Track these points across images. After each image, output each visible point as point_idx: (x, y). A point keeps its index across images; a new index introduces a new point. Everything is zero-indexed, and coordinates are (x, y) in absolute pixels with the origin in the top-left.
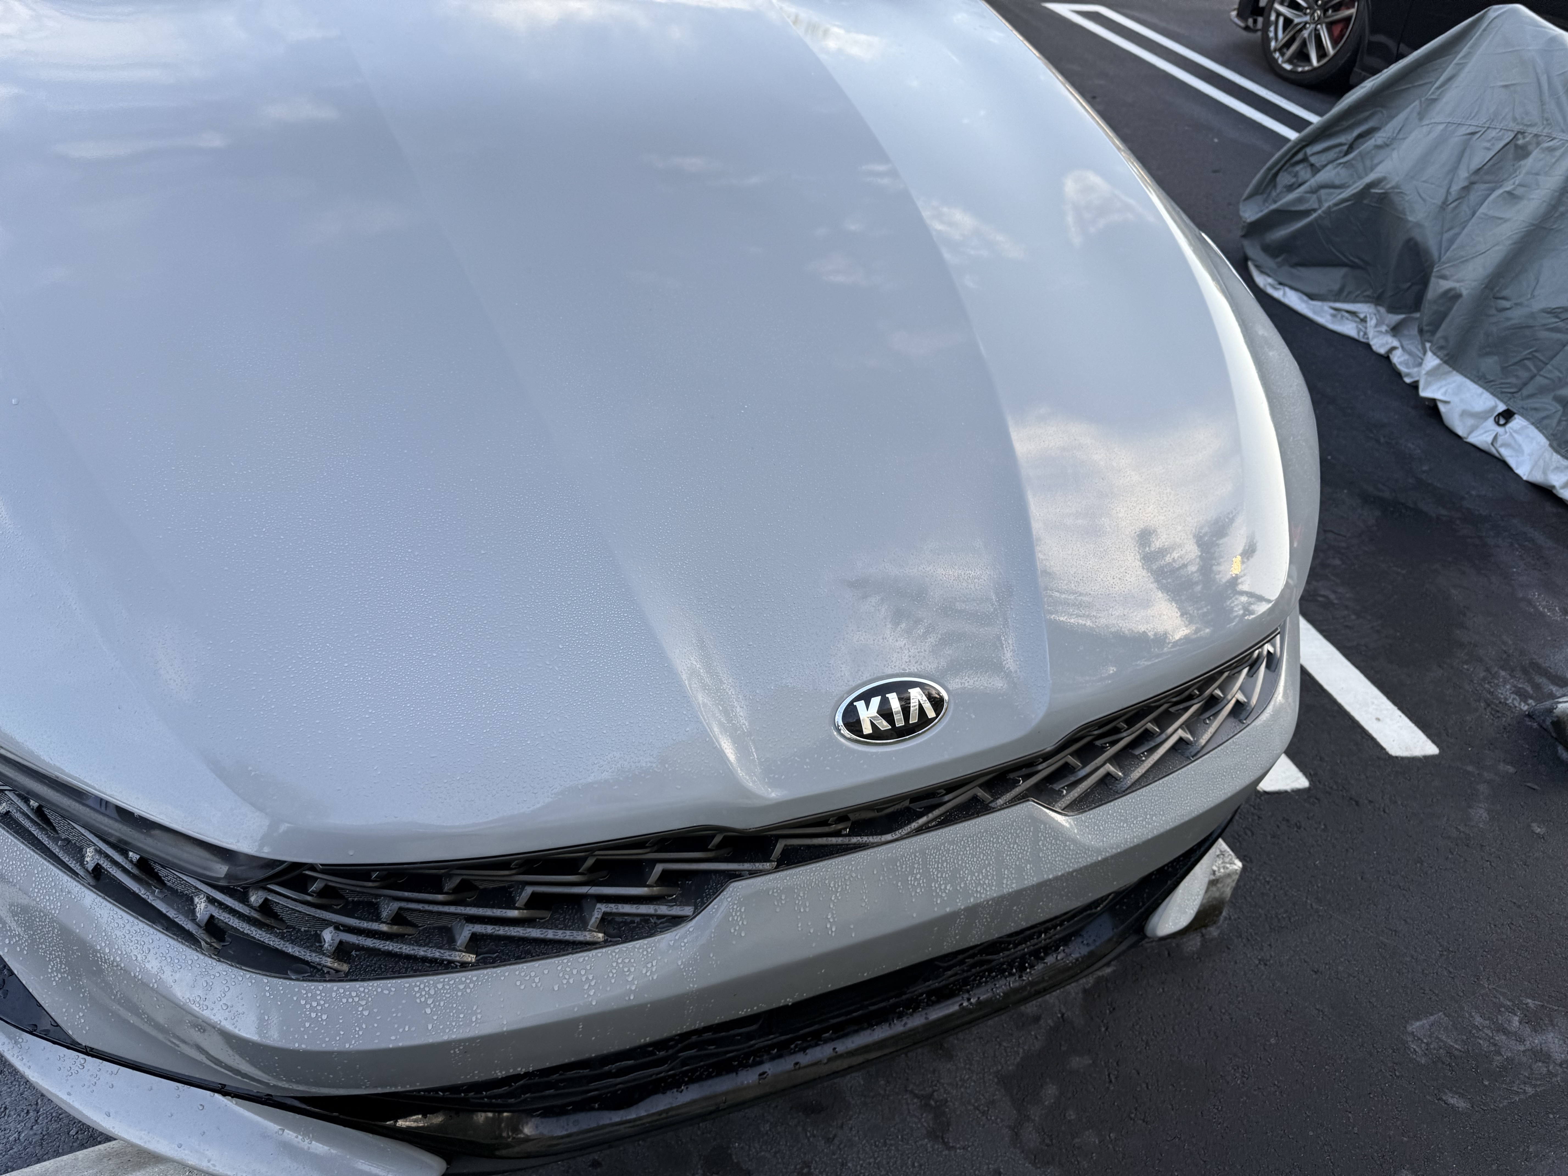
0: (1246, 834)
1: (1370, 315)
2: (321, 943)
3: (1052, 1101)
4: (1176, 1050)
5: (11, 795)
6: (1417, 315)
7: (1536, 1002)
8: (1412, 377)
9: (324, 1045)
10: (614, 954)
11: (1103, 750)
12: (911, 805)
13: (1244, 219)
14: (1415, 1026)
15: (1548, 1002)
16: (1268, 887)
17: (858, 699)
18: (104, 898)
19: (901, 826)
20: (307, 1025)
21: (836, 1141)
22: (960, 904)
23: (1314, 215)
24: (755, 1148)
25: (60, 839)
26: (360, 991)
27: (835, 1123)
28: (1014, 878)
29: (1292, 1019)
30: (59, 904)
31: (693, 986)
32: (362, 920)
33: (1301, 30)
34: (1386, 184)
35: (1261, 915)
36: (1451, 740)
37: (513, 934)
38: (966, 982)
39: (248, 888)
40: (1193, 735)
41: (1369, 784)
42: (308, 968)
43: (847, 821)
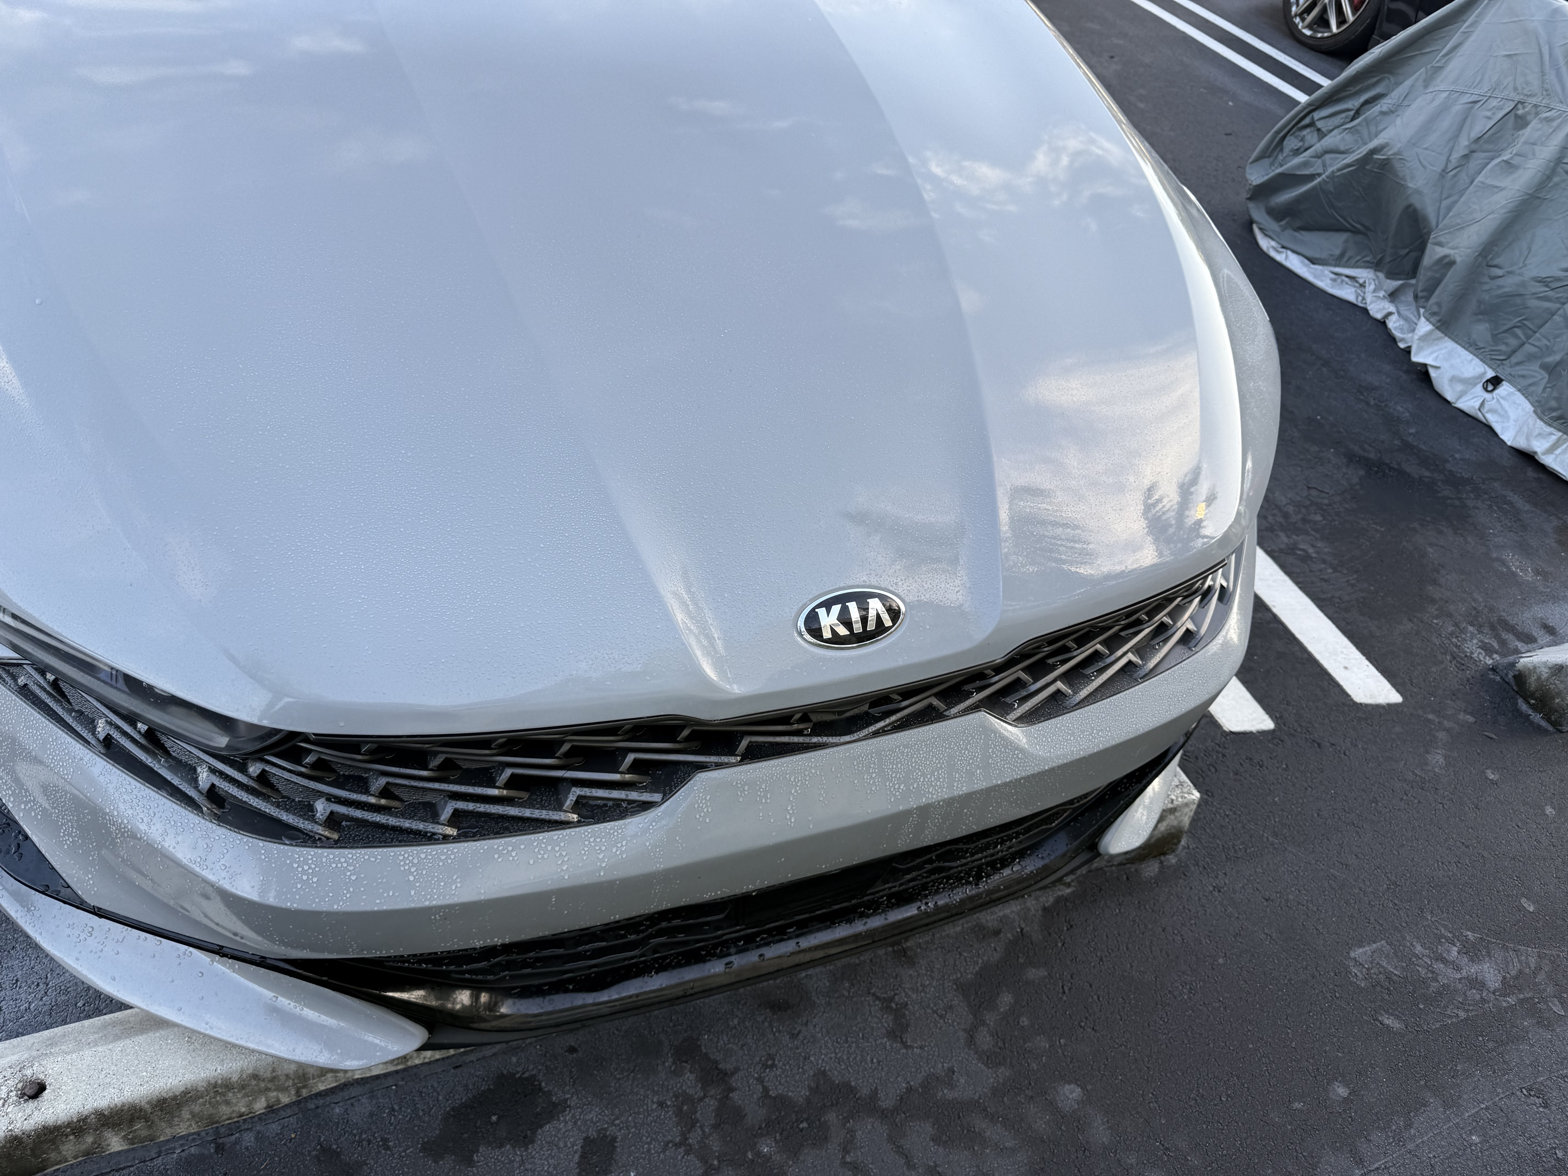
0: (1210, 771)
1: (1369, 280)
2: (314, 812)
3: (1007, 1008)
4: (1129, 966)
5: (28, 668)
6: (1413, 281)
7: (1476, 935)
8: (1406, 343)
9: (314, 906)
10: (586, 834)
11: (1053, 668)
12: (870, 710)
13: (1250, 182)
14: (1357, 953)
15: (1487, 935)
16: (1227, 820)
17: (819, 606)
18: (113, 765)
19: (860, 729)
20: (299, 886)
21: (801, 1037)
22: (913, 804)
23: (1319, 180)
24: (723, 1040)
25: (73, 710)
26: (349, 858)
27: (800, 1021)
28: (965, 782)
29: (1240, 942)
30: (72, 770)
31: (660, 865)
32: (352, 792)
34: (1388, 150)
35: (1218, 845)
36: (1415, 690)
37: (493, 811)
38: (924, 887)
39: (247, 759)
40: (1142, 659)
41: (1332, 728)
42: (301, 835)
43: (810, 720)
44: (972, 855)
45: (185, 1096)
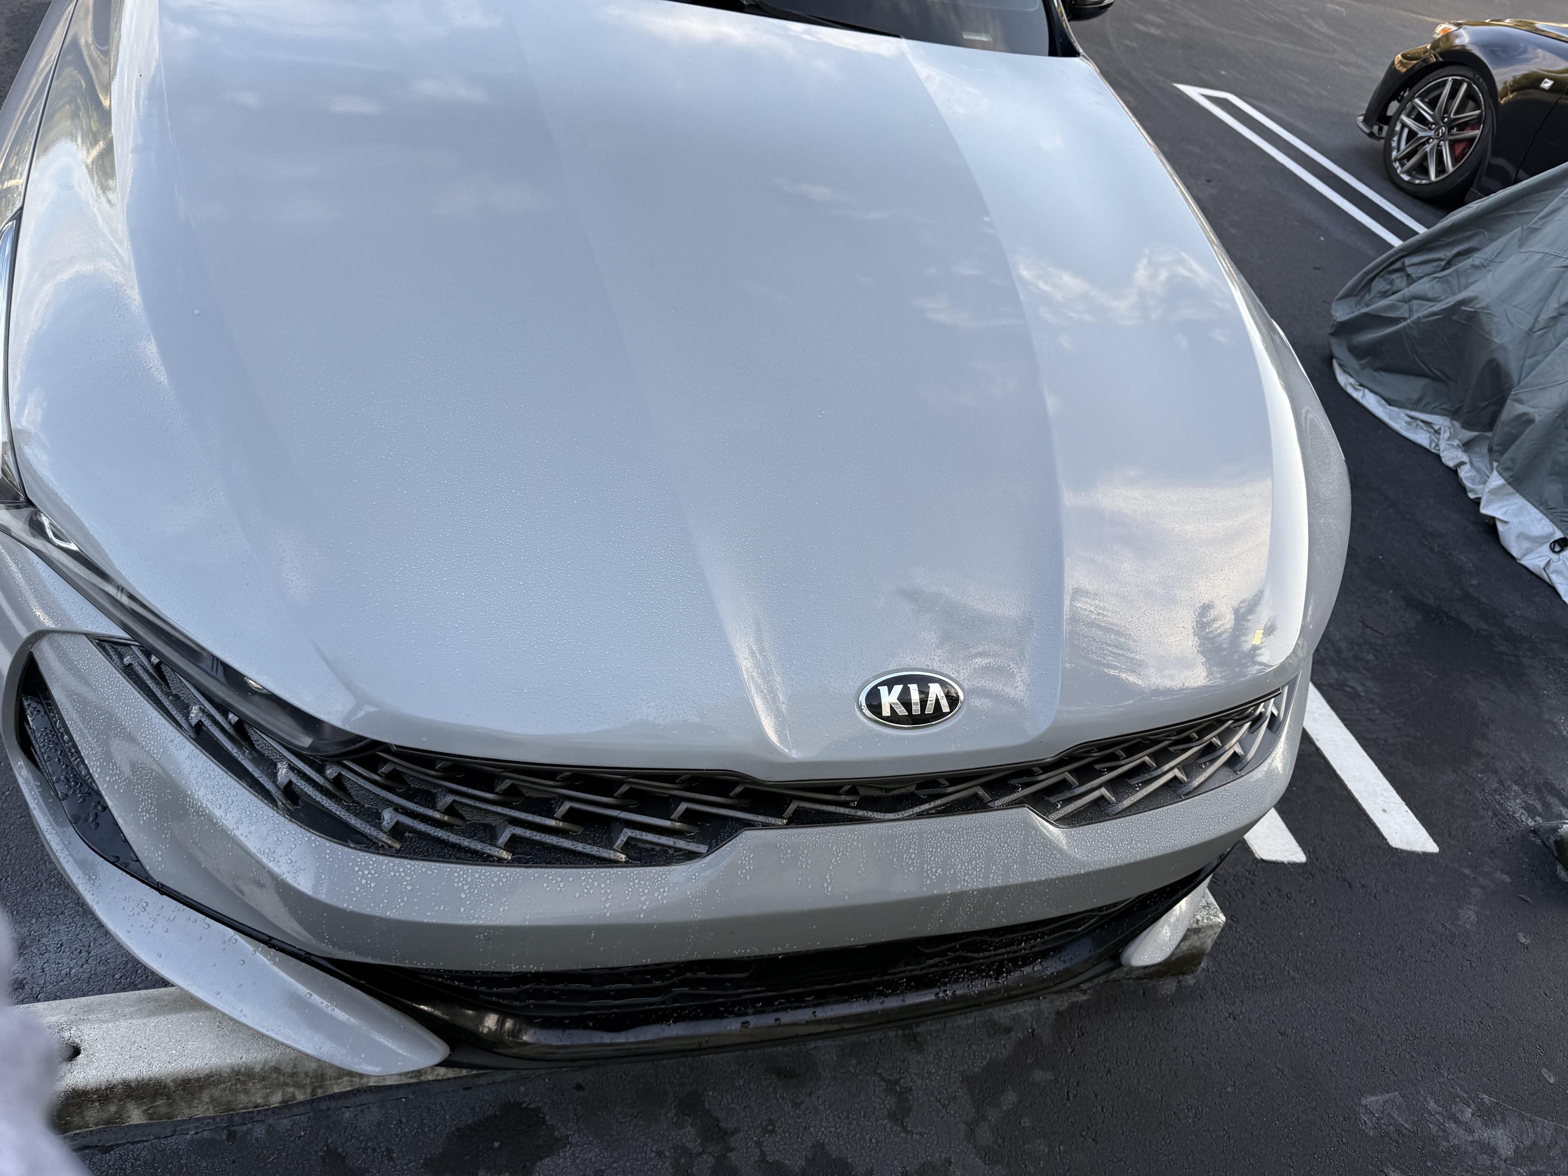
0: (1237, 896)
1: (1445, 427)
2: (380, 820)
3: (1010, 1106)
4: (1136, 1081)
5: (136, 649)
6: (1489, 434)
7: (1492, 1099)
8: (1476, 494)
9: (368, 910)
10: (632, 875)
11: (1100, 774)
12: (916, 792)
13: (1334, 318)
14: (1370, 1100)
15: (1504, 1101)
16: (1249, 948)
17: (882, 684)
18: (201, 751)
19: (904, 809)
20: (357, 889)
21: (803, 1107)
22: (948, 889)
23: (1404, 324)
24: (727, 1099)
25: (171, 694)
26: (407, 868)
27: (804, 1091)
28: (1001, 874)
29: (1251, 1073)
30: (161, 750)
31: (697, 916)
32: (420, 805)
33: (1424, 144)
34: (1477, 304)
35: (1238, 973)
36: (1453, 842)
37: (548, 841)
38: (945, 974)
39: (326, 761)
40: (1187, 776)
41: (1365, 869)
42: (366, 840)
43: (857, 793)
44: (996, 949)
45: (208, 1079)
